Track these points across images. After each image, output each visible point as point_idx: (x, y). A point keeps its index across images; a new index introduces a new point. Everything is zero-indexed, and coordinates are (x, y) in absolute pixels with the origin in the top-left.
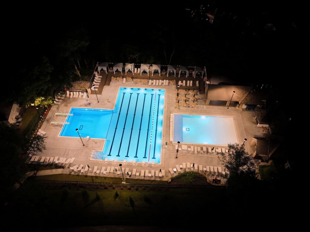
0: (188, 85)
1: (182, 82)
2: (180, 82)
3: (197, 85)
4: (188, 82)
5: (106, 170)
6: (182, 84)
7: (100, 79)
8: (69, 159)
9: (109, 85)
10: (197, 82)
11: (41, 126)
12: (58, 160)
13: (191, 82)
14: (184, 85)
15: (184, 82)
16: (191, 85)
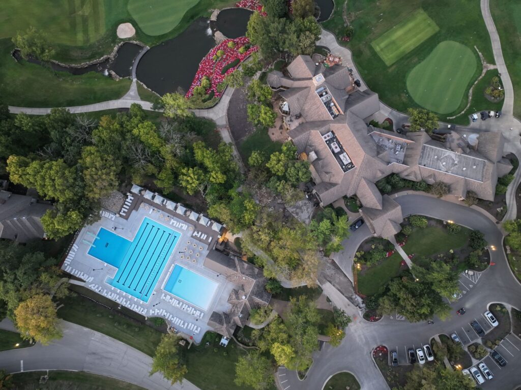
0: (202, 238)
1: (198, 233)
2: (196, 232)
3: (210, 241)
4: (203, 235)
5: (111, 295)
6: (197, 234)
7: (131, 201)
8: (90, 278)
9: (137, 210)
10: (211, 238)
11: (76, 239)
12: (83, 275)
13: (206, 236)
14: (199, 236)
15: (200, 233)
16: (204, 239)
